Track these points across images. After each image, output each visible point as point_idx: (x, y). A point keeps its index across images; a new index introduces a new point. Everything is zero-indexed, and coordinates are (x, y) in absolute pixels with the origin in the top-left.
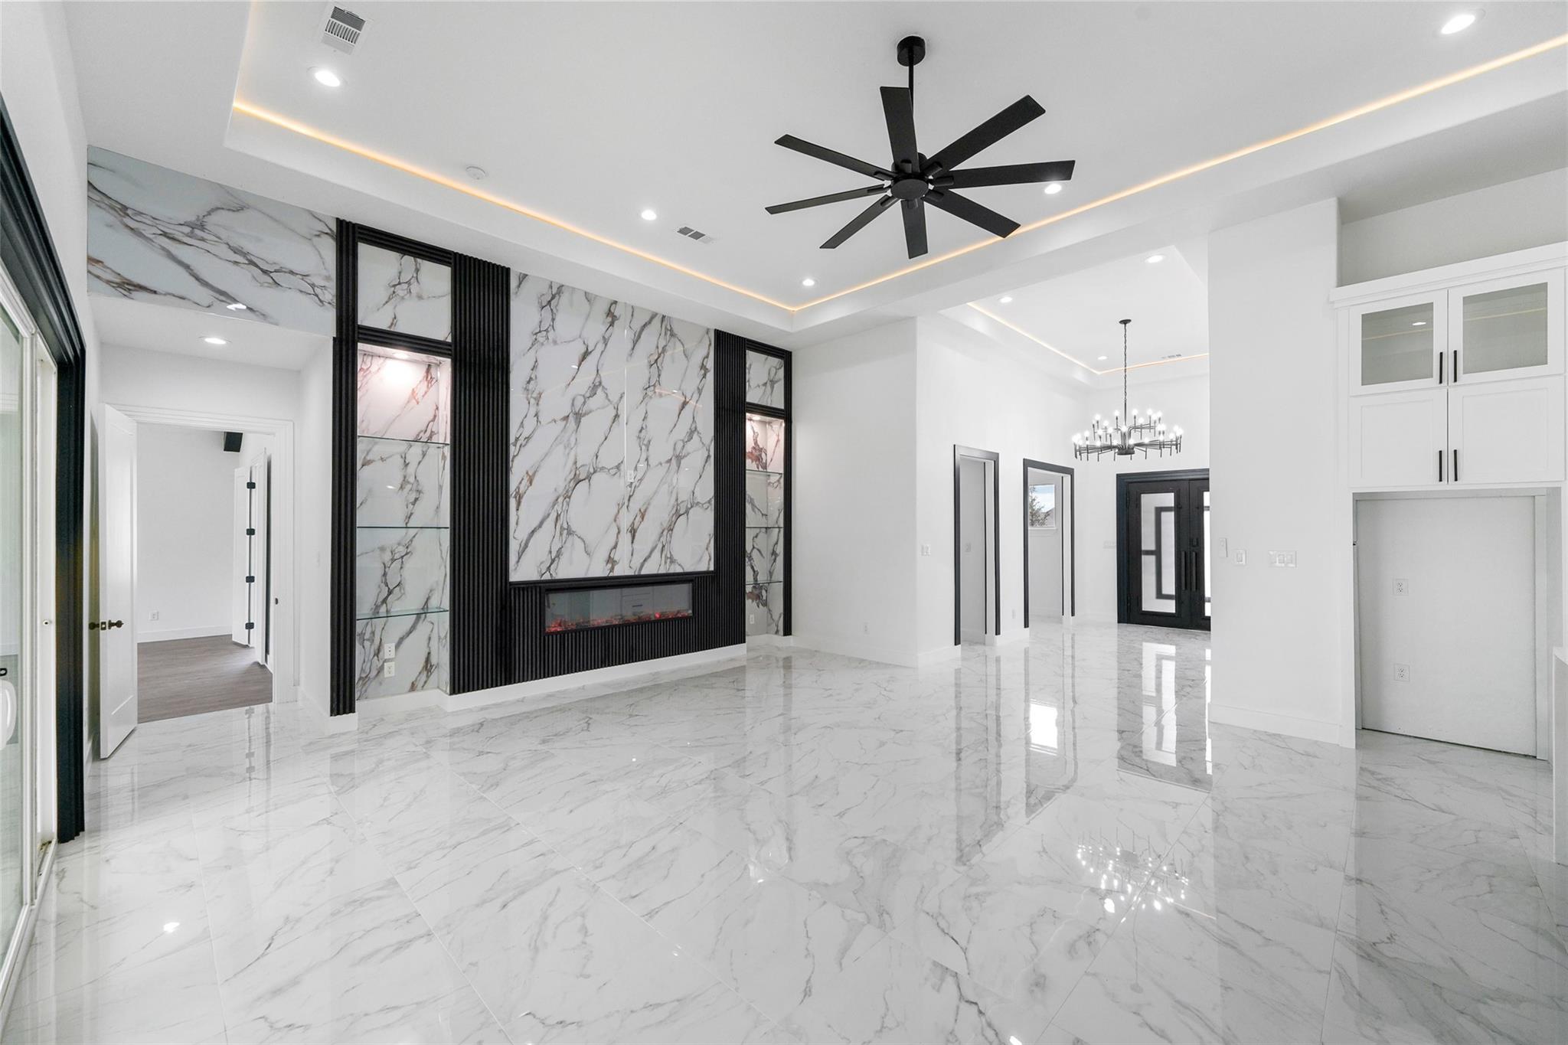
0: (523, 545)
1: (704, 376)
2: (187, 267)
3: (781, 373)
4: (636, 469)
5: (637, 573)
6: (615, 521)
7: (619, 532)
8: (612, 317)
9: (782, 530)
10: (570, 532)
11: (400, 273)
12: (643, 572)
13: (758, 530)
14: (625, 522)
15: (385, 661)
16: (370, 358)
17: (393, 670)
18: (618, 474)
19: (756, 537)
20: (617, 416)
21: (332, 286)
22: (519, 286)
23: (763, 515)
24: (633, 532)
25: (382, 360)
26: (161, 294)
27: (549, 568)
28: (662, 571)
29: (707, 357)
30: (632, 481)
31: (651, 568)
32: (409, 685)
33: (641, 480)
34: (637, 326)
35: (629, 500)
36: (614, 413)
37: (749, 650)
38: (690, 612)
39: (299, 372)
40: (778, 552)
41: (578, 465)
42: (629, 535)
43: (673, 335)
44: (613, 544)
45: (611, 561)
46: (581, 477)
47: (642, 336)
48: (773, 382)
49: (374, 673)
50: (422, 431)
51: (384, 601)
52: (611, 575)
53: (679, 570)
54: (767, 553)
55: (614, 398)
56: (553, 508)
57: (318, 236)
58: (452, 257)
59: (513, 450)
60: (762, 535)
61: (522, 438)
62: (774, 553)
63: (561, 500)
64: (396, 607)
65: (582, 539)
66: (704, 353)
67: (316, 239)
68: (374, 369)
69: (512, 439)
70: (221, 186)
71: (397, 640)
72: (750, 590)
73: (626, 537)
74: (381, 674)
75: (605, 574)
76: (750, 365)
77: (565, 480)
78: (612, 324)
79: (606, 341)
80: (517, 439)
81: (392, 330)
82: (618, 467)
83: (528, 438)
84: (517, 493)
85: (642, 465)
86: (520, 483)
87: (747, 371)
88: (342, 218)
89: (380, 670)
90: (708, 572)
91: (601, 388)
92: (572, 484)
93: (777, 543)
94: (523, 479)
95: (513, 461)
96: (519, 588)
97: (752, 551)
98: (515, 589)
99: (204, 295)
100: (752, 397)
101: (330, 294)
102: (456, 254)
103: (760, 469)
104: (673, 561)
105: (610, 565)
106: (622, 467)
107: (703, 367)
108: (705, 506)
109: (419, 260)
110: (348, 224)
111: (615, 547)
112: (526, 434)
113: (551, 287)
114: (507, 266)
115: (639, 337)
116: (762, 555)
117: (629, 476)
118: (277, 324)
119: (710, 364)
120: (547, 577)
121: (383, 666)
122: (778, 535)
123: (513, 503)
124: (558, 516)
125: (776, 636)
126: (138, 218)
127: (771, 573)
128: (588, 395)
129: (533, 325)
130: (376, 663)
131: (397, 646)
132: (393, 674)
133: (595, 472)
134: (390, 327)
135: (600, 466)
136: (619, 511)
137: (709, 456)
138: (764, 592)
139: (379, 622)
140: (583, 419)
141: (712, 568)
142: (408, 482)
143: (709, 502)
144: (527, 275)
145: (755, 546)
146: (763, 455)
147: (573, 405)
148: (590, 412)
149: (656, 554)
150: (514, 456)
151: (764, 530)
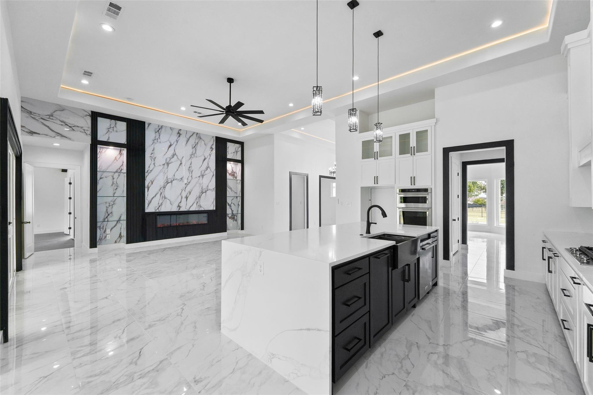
0: (150, 202)
1: (212, 151)
2: (48, 127)
3: (240, 149)
4: (188, 179)
5: (188, 210)
6: (181, 194)
7: (182, 198)
8: (179, 134)
9: (241, 197)
10: (165, 198)
11: (110, 125)
12: (190, 210)
13: (233, 198)
14: (184, 195)
15: (107, 234)
16: (102, 149)
17: (109, 237)
18: (181, 181)
19: (233, 199)
20: (181, 163)
21: (90, 130)
22: (148, 127)
23: (235, 193)
24: (187, 198)
25: (106, 149)
26: (41, 134)
27: (158, 208)
28: (197, 209)
29: (213, 145)
30: (186, 183)
31: (193, 209)
32: (114, 242)
33: (189, 182)
34: (188, 136)
35: (185, 188)
36: (180, 163)
37: (228, 234)
38: (207, 222)
39: (83, 151)
40: (239, 204)
41: (168, 178)
42: (185, 199)
43: (200, 138)
44: (180, 201)
45: (179, 206)
46: (169, 182)
47: (190, 139)
48: (237, 152)
49: (103, 238)
50: (118, 169)
51: (107, 217)
52: (179, 210)
53: (203, 209)
54: (236, 205)
55: (180, 158)
56: (160, 191)
57: (86, 116)
58: (127, 119)
59: (146, 174)
60: (235, 199)
61: (149, 171)
62: (239, 205)
63: (162, 188)
64: (110, 219)
65: (169, 200)
66: (212, 144)
67: (85, 117)
68: (103, 151)
69: (146, 171)
70: (57, 104)
71: (111, 228)
72: (231, 216)
73: (184, 200)
74: (106, 238)
75: (177, 210)
76: (229, 147)
77: (164, 183)
78: (179, 136)
79: (177, 141)
80: (148, 171)
81: (108, 141)
82: (181, 179)
83: (151, 171)
84: (148, 186)
85: (190, 178)
86: (149, 184)
87: (227, 149)
88: (93, 111)
89: (106, 237)
90: (213, 210)
91: (176, 155)
92: (166, 184)
93: (239, 202)
94: (149, 183)
95: (146, 177)
96: (150, 214)
97: (231, 204)
98: (147, 214)
99: (53, 134)
100: (229, 156)
101: (89, 132)
102: (128, 119)
103: (234, 179)
104: (200, 207)
105: (179, 208)
106: (183, 179)
107: (211, 148)
108: (212, 190)
109: (116, 121)
110: (95, 112)
111: (181, 202)
112: (151, 169)
113: (159, 126)
114: (144, 121)
115: (189, 140)
116: (235, 205)
117: (186, 181)
118: (74, 141)
119: (214, 147)
120: (157, 211)
121: (106, 236)
122: (239, 199)
123: (146, 190)
124: (161, 193)
125: (239, 230)
126: (35, 115)
127: (238, 211)
128: (171, 157)
129: (153, 138)
130: (104, 235)
131: (111, 230)
132: (109, 238)
133: (174, 180)
134: (107, 140)
135: (175, 178)
136: (182, 192)
137: (213, 175)
138: (235, 217)
139: (105, 223)
140: (170, 165)
141: (215, 209)
142: (114, 184)
143: (214, 189)
144: (150, 123)
145: (232, 202)
146: (235, 174)
147: (166, 160)
148: (172, 162)
149: (195, 204)
150: (147, 176)
151: (236, 197)
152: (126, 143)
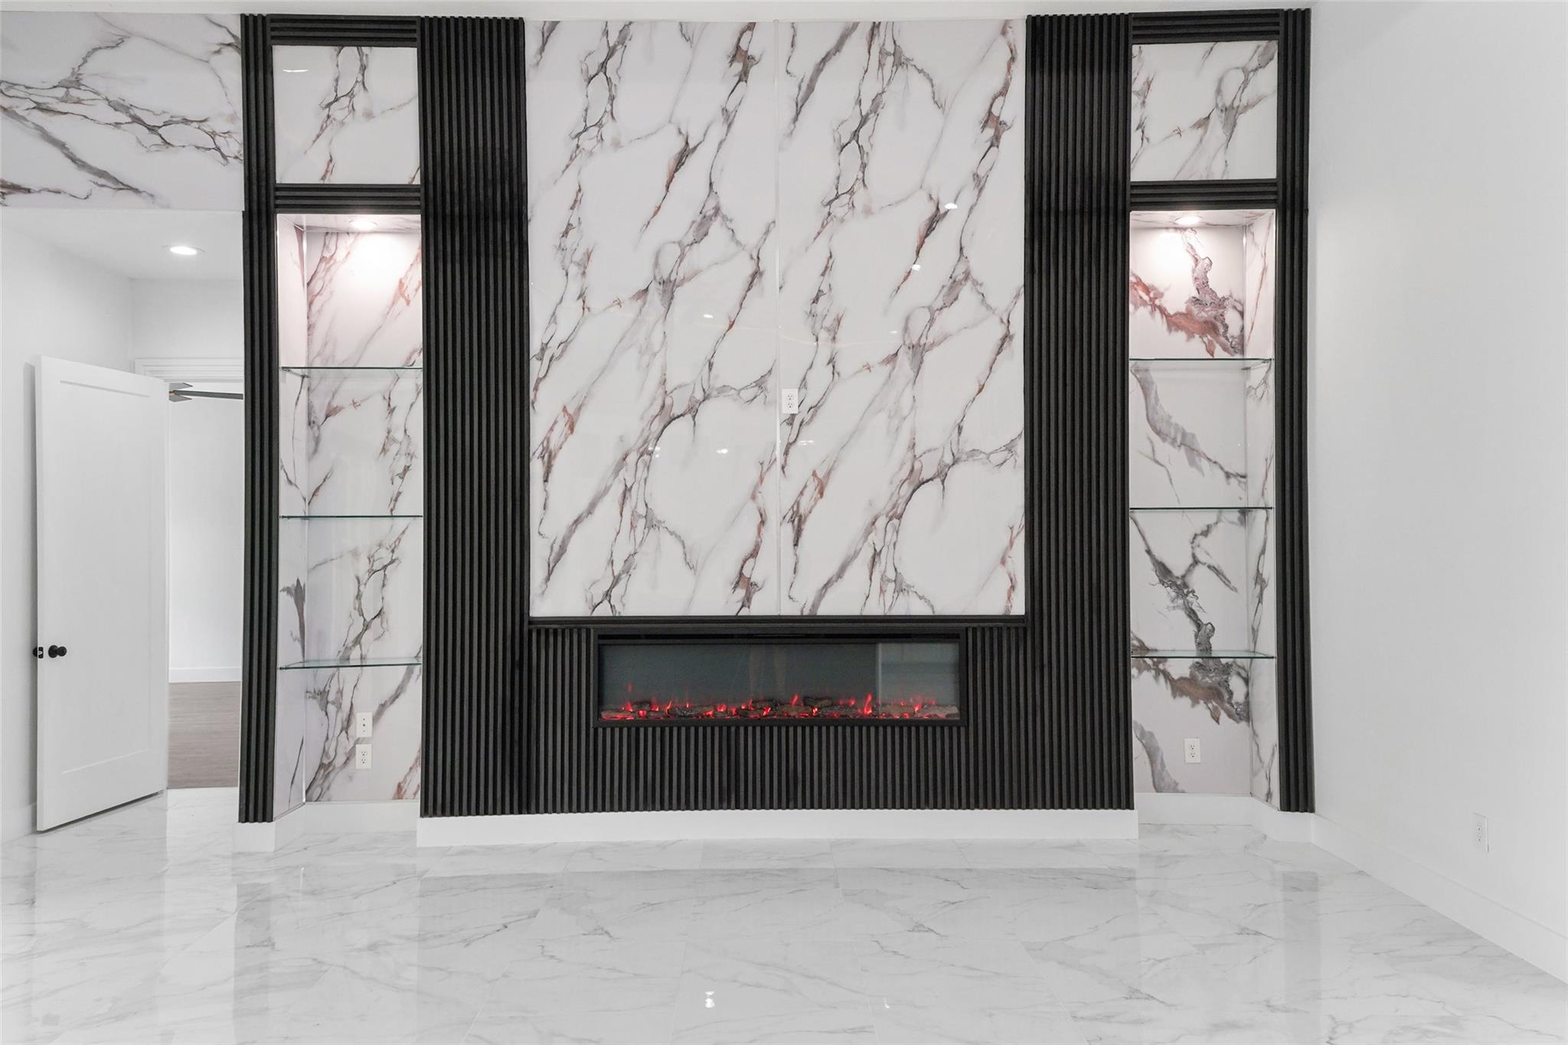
0: (556, 548)
1: (995, 142)
2: (61, 146)
3: (1270, 78)
4: (804, 384)
5: (806, 613)
6: (753, 497)
7: (763, 522)
8: (742, 59)
9: (1272, 514)
10: (652, 523)
11: (337, 80)
12: (823, 611)
13: (1210, 517)
14: (779, 497)
15: (357, 741)
16: (334, 238)
17: (369, 758)
18: (761, 397)
19: (1205, 533)
20: (757, 274)
21: (238, 127)
22: (542, 49)
23: (1228, 475)
24: (798, 521)
25: (351, 238)
26: (35, 192)
27: (608, 595)
28: (874, 609)
29: (1003, 92)
30: (795, 410)
31: (843, 603)
32: (394, 789)
33: (815, 408)
34: (804, 66)
35: (786, 453)
36: (750, 268)
37: (1146, 828)
38: (955, 710)
40: (1265, 576)
41: (669, 387)
42: (788, 531)
43: (900, 61)
44: (749, 547)
45: (744, 583)
46: (677, 410)
47: (818, 86)
48: (1233, 111)
49: (342, 759)
51: (358, 640)
52: (745, 612)
53: (919, 609)
54: (1241, 577)
55: (749, 235)
56: (616, 474)
57: (218, 52)
58: (417, 27)
59: (536, 368)
60: (1228, 527)
61: (554, 344)
62: (1259, 579)
65: (678, 537)
66: (997, 84)
67: (216, 58)
68: (340, 255)
69: (535, 346)
70: (96, 14)
71: (375, 707)
72: (1186, 673)
73: (779, 533)
74: (351, 762)
75: (731, 611)
76: (1149, 84)
77: (642, 418)
78: (743, 76)
79: (728, 118)
80: (544, 348)
81: (326, 182)
82: (760, 384)
83: (565, 344)
84: (546, 449)
85: (820, 377)
86: (552, 429)
87: (1135, 100)
88: (247, 13)
89: (350, 756)
90: (1007, 620)
91: (719, 219)
92: (656, 426)
93: (1263, 552)
94: (555, 422)
95: (536, 389)
96: (547, 631)
97: (1189, 570)
98: (539, 632)
99: (81, 182)
100: (1150, 165)
101: (235, 146)
102: (422, 20)
103: (1219, 352)
104: (901, 588)
105: (741, 593)
106: (770, 383)
107: (991, 120)
108: (997, 458)
109: (365, 50)
110: (255, 18)
111: (754, 554)
112: (562, 334)
113: (606, 33)
114: (516, 16)
115: (811, 88)
116: (1226, 582)
117: (788, 400)
118: (168, 207)
119: (1014, 109)
120: (604, 611)
121: (354, 748)
122: (1265, 529)
123: (536, 468)
124: (627, 490)
125: (1265, 806)
126: (11, 92)
127: (1255, 632)
128: (690, 240)
129: (572, 119)
130: (345, 745)
131: (377, 717)
132: (369, 767)
133: (707, 398)
134: (323, 178)
135: (719, 384)
136: (762, 479)
137: (1007, 337)
138: (1236, 684)
140: (679, 293)
141: (1019, 608)
142: (394, 440)
143: (1009, 448)
144: (557, 24)
145: (1201, 557)
146: (1231, 317)
147: (656, 264)
148: (696, 274)
149: (858, 570)
150: (539, 380)
151: (1235, 515)
152: (417, 181)
